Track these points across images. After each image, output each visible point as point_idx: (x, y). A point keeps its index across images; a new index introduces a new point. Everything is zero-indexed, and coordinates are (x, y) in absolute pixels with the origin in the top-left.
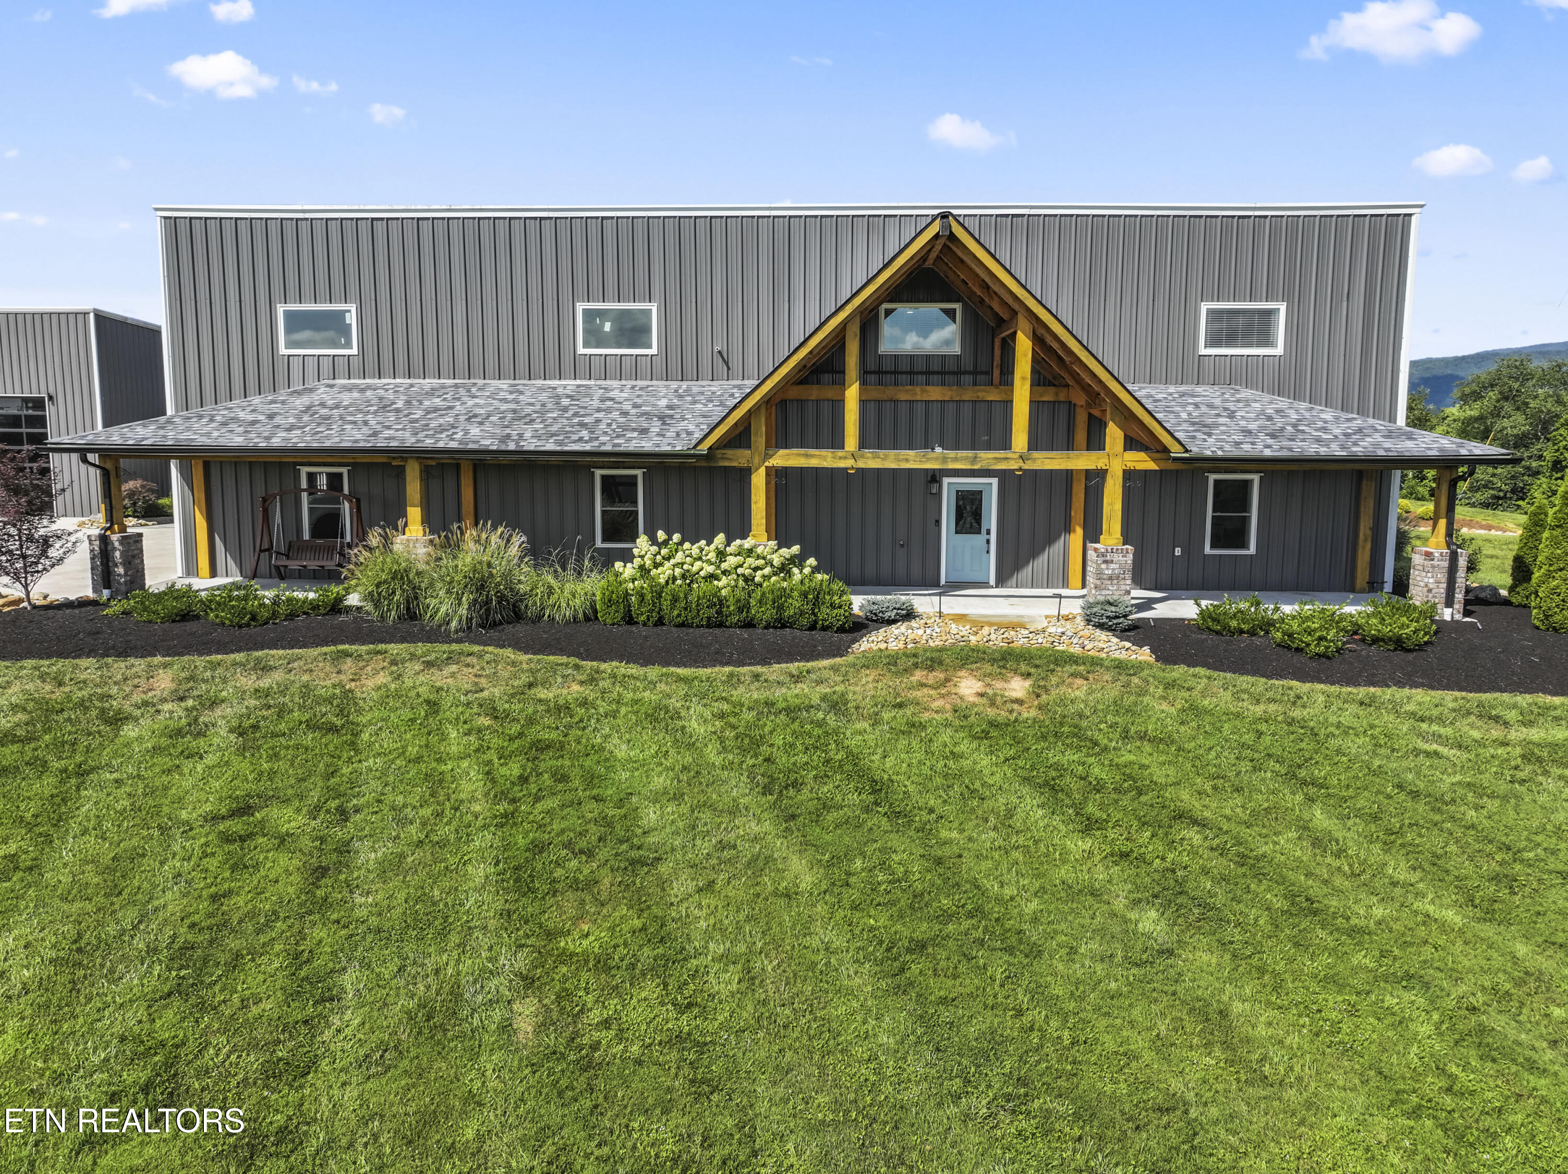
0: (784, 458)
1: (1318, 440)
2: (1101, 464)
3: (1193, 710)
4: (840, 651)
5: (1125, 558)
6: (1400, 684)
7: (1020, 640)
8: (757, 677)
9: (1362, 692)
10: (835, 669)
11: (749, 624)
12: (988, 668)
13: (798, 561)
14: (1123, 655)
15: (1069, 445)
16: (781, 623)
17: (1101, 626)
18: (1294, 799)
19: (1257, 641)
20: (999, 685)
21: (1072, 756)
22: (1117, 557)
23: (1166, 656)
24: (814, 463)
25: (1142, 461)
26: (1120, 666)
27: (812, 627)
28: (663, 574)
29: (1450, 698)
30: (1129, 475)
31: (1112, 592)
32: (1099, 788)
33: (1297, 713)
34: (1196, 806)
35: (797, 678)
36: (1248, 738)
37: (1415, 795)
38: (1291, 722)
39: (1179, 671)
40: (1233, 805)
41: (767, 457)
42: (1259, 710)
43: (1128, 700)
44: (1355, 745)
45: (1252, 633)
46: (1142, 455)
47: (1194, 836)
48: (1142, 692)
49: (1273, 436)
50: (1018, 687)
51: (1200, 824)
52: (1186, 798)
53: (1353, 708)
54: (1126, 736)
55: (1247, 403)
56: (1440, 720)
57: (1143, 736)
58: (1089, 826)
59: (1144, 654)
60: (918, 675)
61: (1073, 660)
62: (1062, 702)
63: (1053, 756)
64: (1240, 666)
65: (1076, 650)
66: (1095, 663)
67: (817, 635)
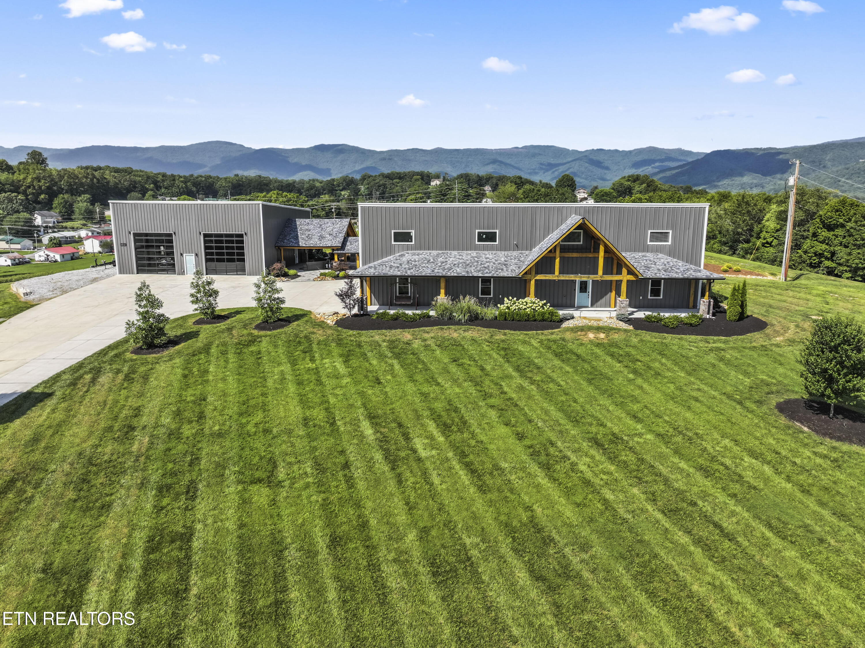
0: (539, 277)
1: (676, 272)
2: (621, 279)
3: (642, 341)
4: (559, 327)
5: (627, 302)
6: (689, 334)
7: (601, 324)
8: (542, 334)
9: (679, 336)
10: (559, 331)
11: (535, 320)
12: (595, 331)
13: (545, 304)
14: (626, 328)
15: (612, 274)
16: (543, 320)
17: (621, 320)
18: (659, 357)
19: (658, 324)
20: (598, 335)
21: (615, 350)
22: (625, 302)
23: (636, 328)
24: (547, 278)
25: (631, 278)
26: (626, 331)
27: (551, 321)
28: (513, 308)
29: (699, 337)
30: (628, 281)
31: (623, 311)
32: (621, 355)
33: (664, 341)
34: (640, 358)
35: (552, 334)
36: (652, 346)
37: (684, 357)
38: (662, 343)
39: (639, 332)
40: (647, 358)
41: (535, 277)
42: (656, 340)
43: (627, 338)
44: (675, 348)
45: (657, 322)
46: (632, 276)
47: (640, 363)
48: (630, 337)
49: (665, 271)
50: (602, 336)
51: (641, 361)
52: (638, 357)
53: (677, 340)
54: (627, 346)
55: (660, 259)
56: (695, 342)
57: (630, 346)
58: (620, 362)
59: (631, 327)
60: (579, 333)
61: (614, 329)
62: (613, 339)
63: (612, 350)
64: (653, 331)
65: (615, 326)
66: (619, 330)
67: (553, 323)
